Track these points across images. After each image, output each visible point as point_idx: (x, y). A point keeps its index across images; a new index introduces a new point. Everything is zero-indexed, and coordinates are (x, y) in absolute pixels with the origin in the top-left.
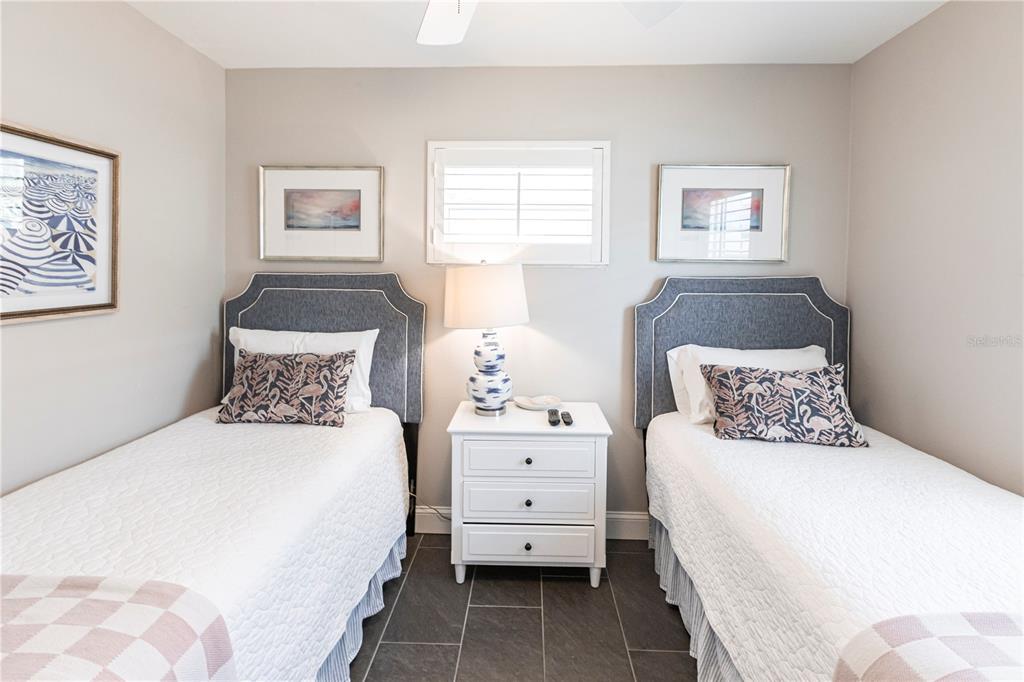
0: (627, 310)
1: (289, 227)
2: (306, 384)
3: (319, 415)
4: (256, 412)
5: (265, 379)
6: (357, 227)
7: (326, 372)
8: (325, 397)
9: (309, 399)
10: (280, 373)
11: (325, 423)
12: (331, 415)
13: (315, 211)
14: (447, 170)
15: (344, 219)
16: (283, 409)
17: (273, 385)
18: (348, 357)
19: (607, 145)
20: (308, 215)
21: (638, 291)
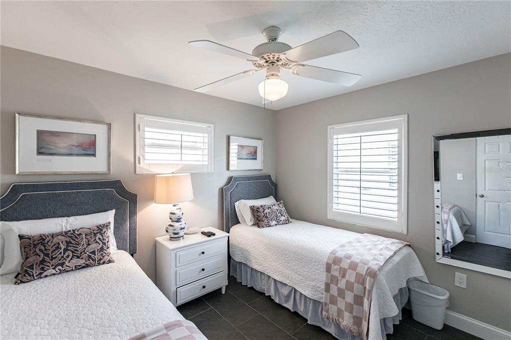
0: (219, 189)
1: (39, 153)
2: (89, 245)
3: (100, 260)
4: (54, 269)
5: (58, 248)
6: (94, 155)
7: (99, 236)
8: (102, 249)
9: (94, 253)
10: (68, 243)
11: (104, 263)
12: (106, 258)
13: (62, 144)
14: (146, 129)
15: (84, 150)
16: (76, 262)
17: (65, 250)
18: (107, 226)
19: (212, 126)
20: (56, 147)
21: (222, 182)
